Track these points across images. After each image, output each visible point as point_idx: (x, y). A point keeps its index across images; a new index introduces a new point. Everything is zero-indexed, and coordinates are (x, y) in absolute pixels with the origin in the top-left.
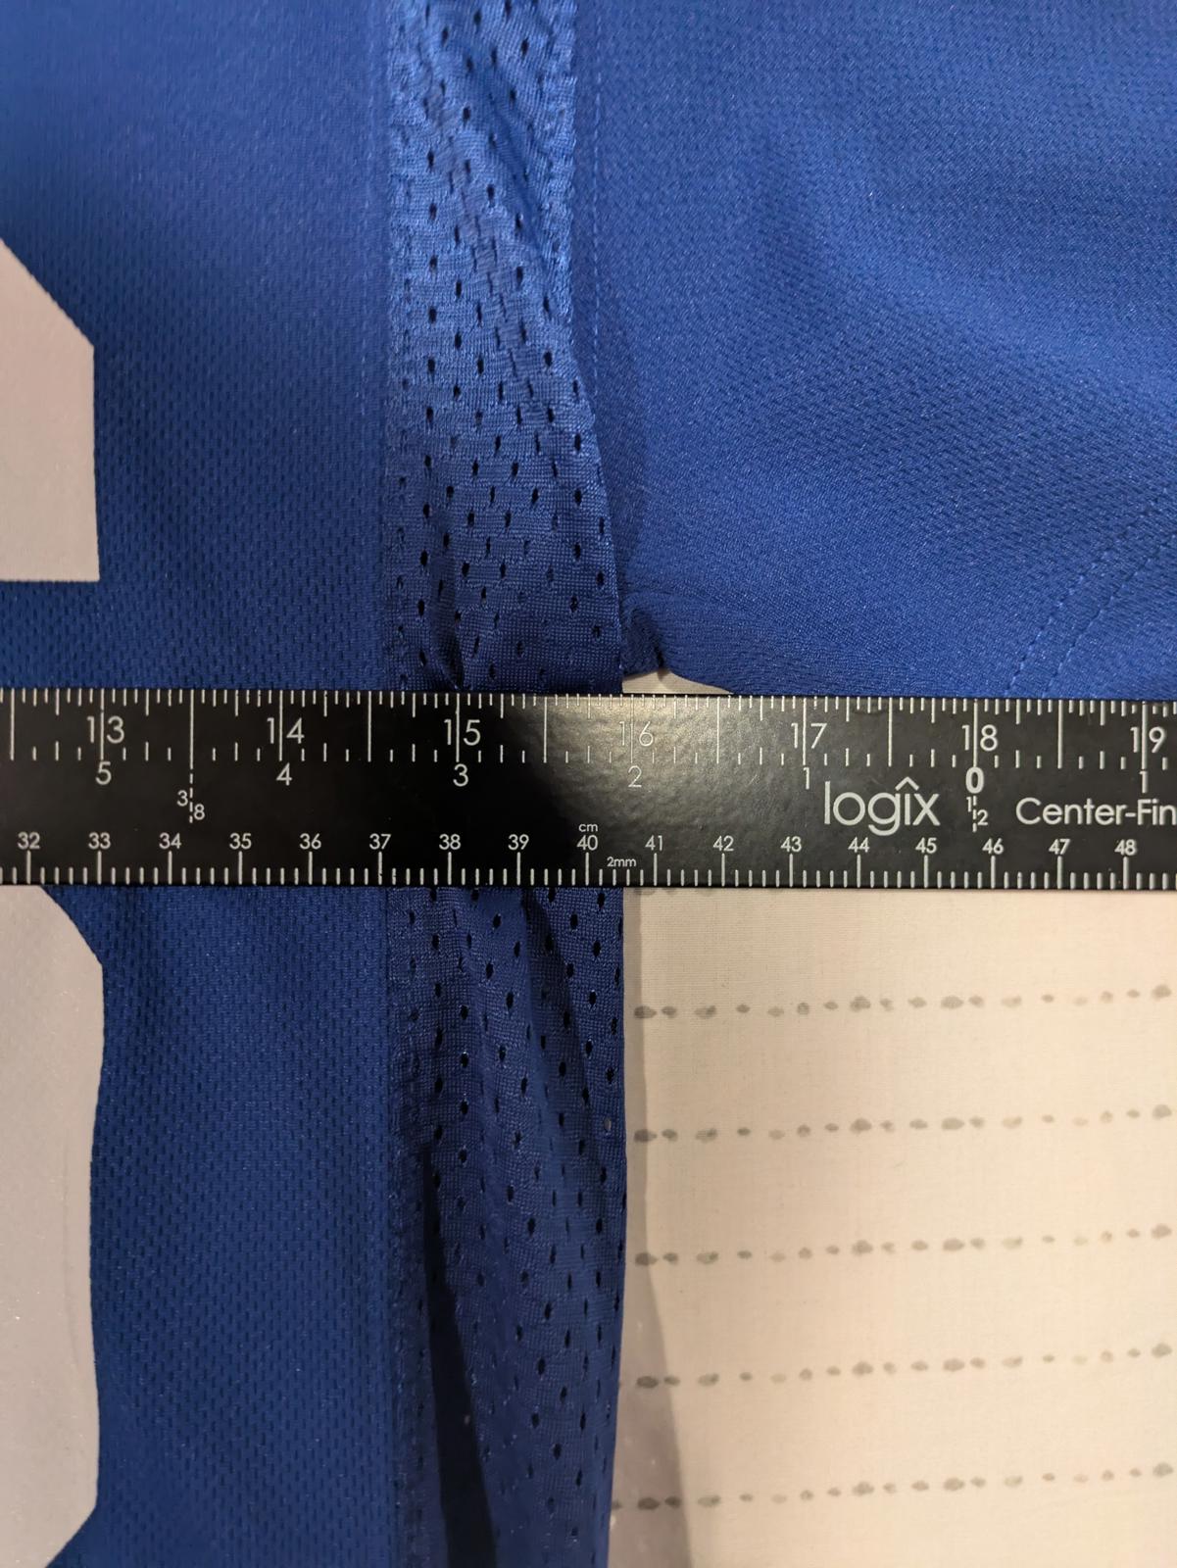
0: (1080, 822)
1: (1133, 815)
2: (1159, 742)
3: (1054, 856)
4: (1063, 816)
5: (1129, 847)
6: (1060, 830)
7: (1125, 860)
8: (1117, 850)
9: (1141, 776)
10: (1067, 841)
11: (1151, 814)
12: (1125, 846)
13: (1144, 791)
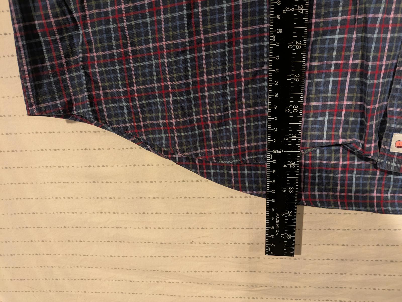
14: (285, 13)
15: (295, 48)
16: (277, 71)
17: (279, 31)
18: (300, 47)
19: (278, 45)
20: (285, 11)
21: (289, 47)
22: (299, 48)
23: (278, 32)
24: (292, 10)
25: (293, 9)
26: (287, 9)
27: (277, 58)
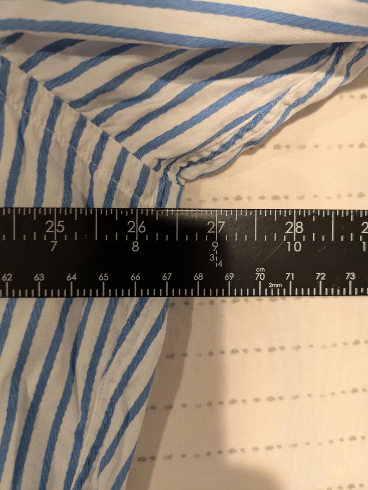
14: (221, 261)
15: (301, 235)
16: (351, 276)
17: (260, 274)
18: (299, 225)
19: (291, 275)
20: (218, 262)
21: (298, 249)
22: (300, 227)
23: (262, 275)
24: (216, 247)
25: (215, 244)
26: (213, 257)
27: (321, 276)
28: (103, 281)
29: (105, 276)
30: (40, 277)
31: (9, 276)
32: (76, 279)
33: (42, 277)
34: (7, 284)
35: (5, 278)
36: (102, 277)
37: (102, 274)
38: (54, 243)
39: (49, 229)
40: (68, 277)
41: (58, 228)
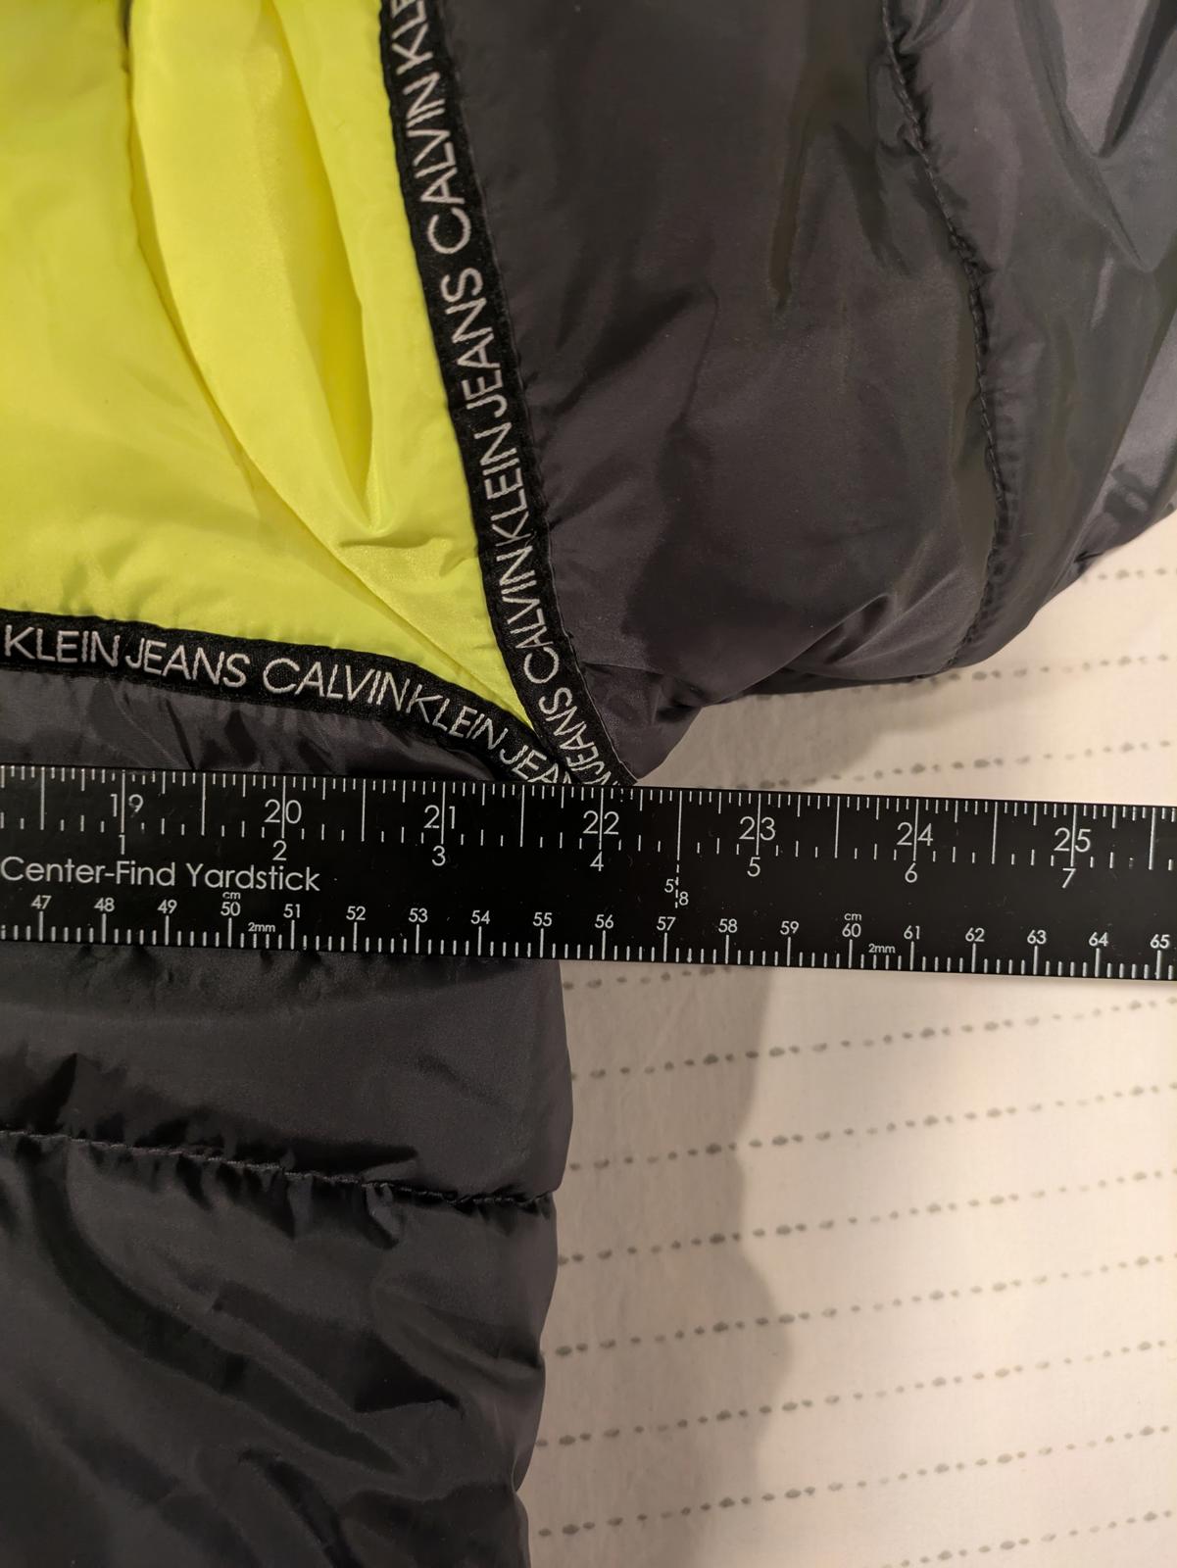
0: (61, 880)
1: (112, 875)
2: (138, 807)
3: (36, 911)
4: (45, 874)
5: (108, 904)
6: (41, 888)
7: (104, 916)
8: (97, 907)
9: (121, 839)
10: (49, 897)
11: (130, 874)
12: (104, 903)
13: (123, 853)
28: (1160, 949)
29: (1163, 940)
30: (1038, 937)
31: (980, 932)
32: (1109, 945)
33: (1043, 936)
34: (974, 945)
35: (970, 937)
36: (1158, 942)
37: (1157, 936)
38: (1070, 872)
39: (1061, 845)
40: (1093, 938)
41: (1078, 843)
